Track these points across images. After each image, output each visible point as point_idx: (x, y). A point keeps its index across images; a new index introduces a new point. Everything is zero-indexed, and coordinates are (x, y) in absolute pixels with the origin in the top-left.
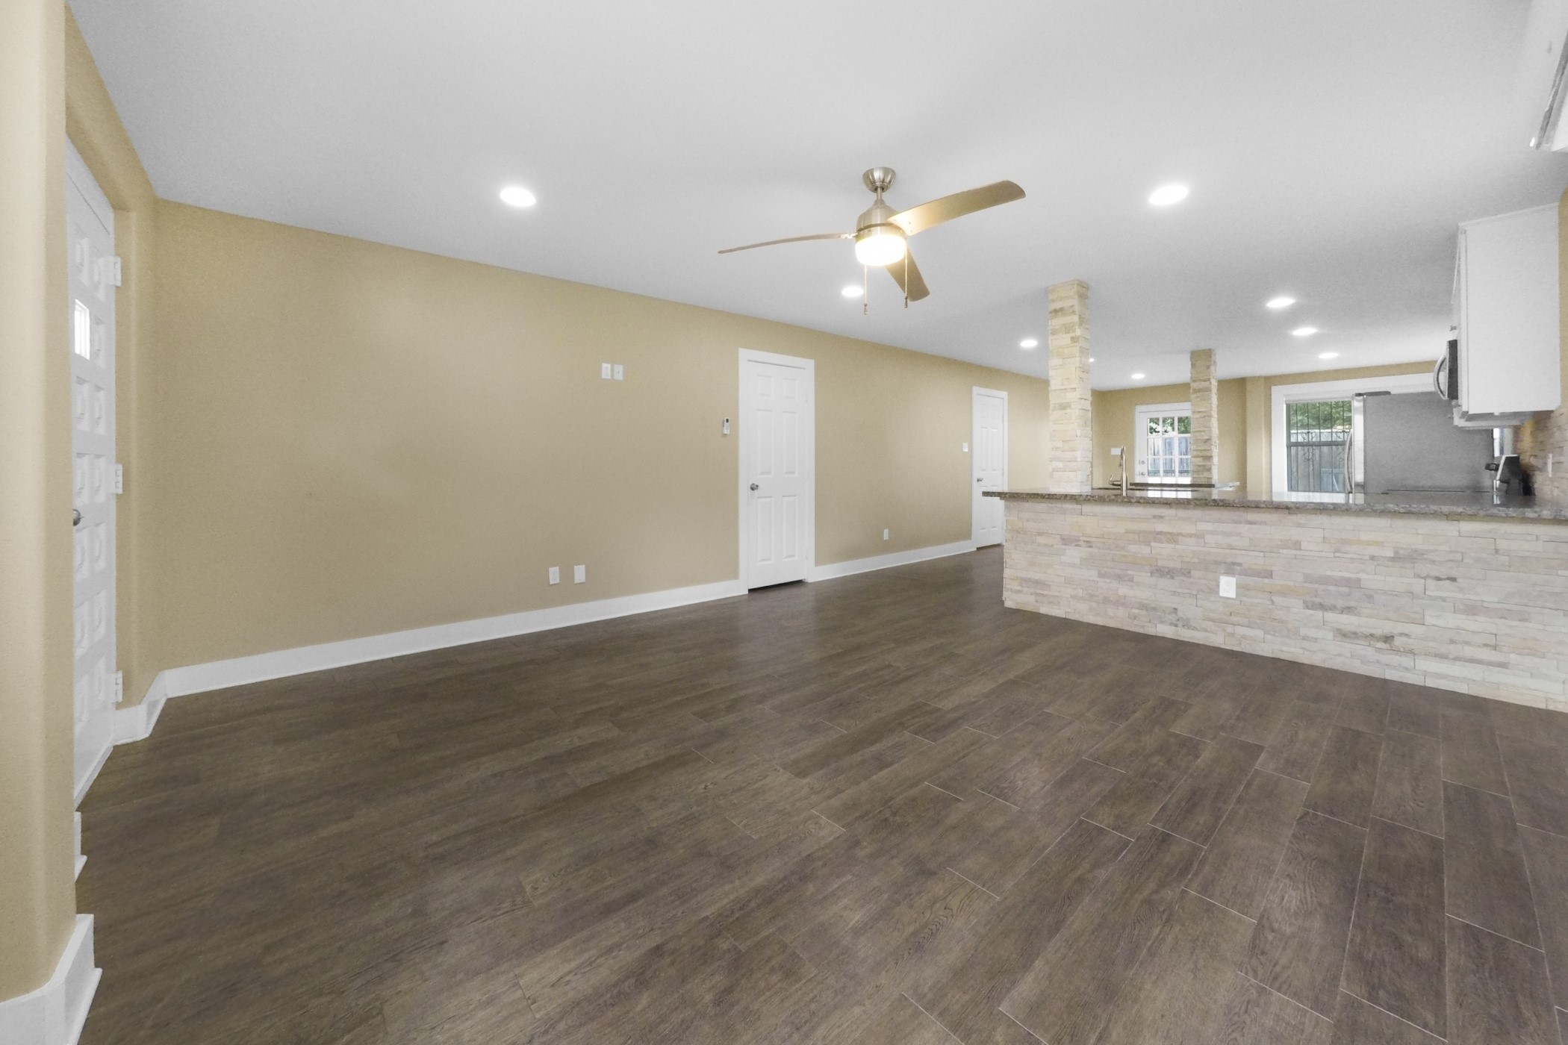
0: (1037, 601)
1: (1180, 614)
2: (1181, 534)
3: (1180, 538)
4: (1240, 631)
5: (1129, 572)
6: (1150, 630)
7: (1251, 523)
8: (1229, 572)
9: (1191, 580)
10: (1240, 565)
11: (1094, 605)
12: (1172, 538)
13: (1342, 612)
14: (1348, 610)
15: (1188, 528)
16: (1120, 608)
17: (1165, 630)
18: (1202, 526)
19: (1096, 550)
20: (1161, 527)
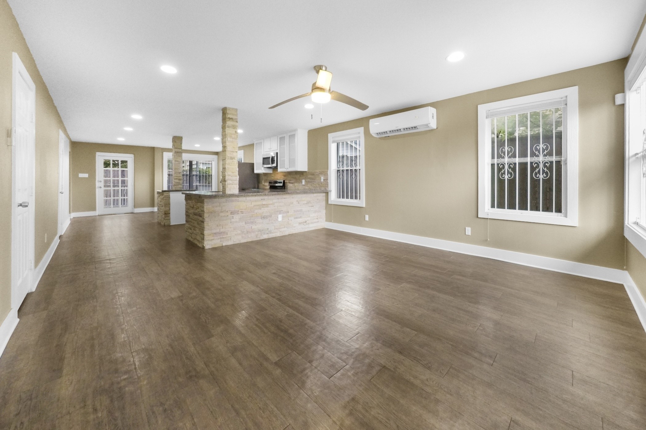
0: (221, 241)
1: (269, 230)
2: (269, 204)
3: (269, 205)
4: (282, 230)
5: (255, 220)
6: (262, 238)
7: (285, 198)
8: (280, 214)
9: (272, 218)
10: (282, 211)
11: (244, 235)
12: (267, 206)
13: (300, 218)
14: (300, 217)
15: (271, 202)
16: (252, 233)
17: (265, 236)
18: (274, 201)
19: (245, 214)
20: (264, 203)
